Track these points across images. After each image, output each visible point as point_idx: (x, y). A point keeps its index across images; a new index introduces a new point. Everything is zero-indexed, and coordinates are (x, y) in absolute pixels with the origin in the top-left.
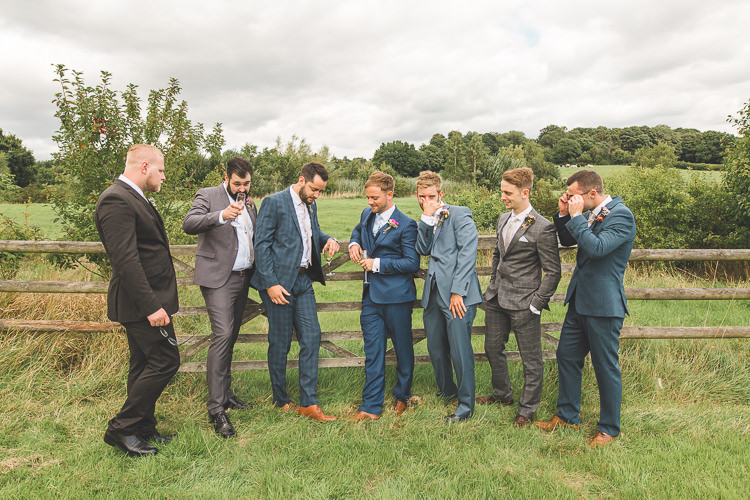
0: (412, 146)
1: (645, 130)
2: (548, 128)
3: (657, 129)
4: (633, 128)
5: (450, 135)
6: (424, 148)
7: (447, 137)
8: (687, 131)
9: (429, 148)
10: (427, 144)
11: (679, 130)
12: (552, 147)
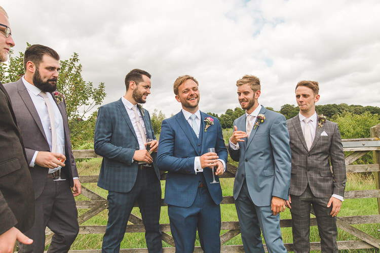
0: (217, 115)
1: (334, 106)
2: (285, 106)
3: (340, 106)
4: (329, 105)
5: (236, 109)
6: (222, 116)
7: (234, 110)
8: (356, 106)
9: (225, 116)
10: (224, 114)
11: (352, 106)
12: (287, 115)
